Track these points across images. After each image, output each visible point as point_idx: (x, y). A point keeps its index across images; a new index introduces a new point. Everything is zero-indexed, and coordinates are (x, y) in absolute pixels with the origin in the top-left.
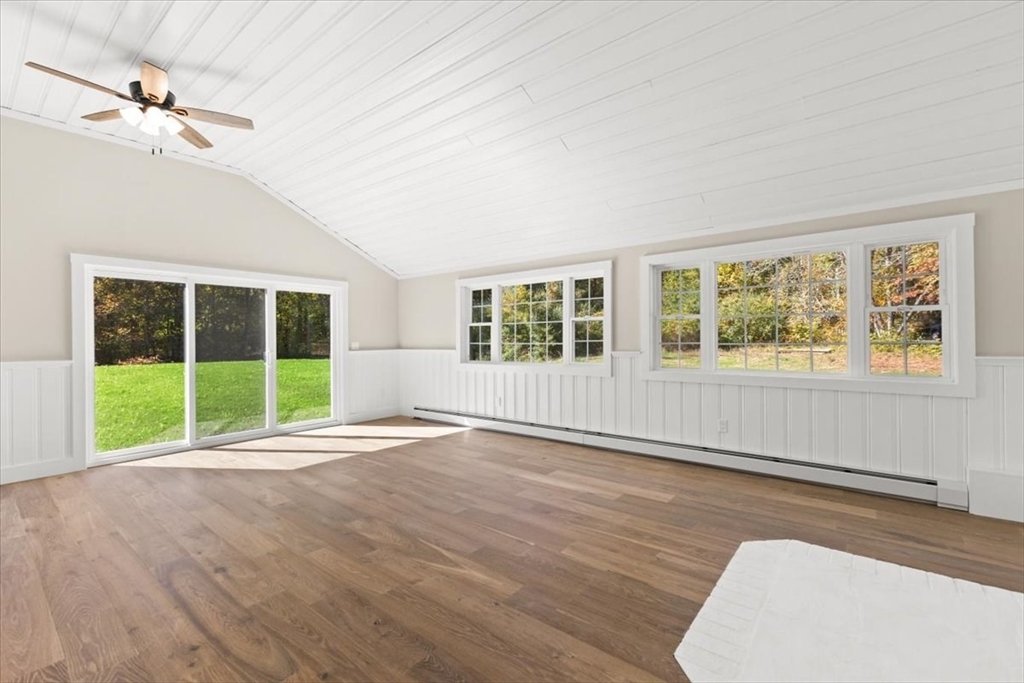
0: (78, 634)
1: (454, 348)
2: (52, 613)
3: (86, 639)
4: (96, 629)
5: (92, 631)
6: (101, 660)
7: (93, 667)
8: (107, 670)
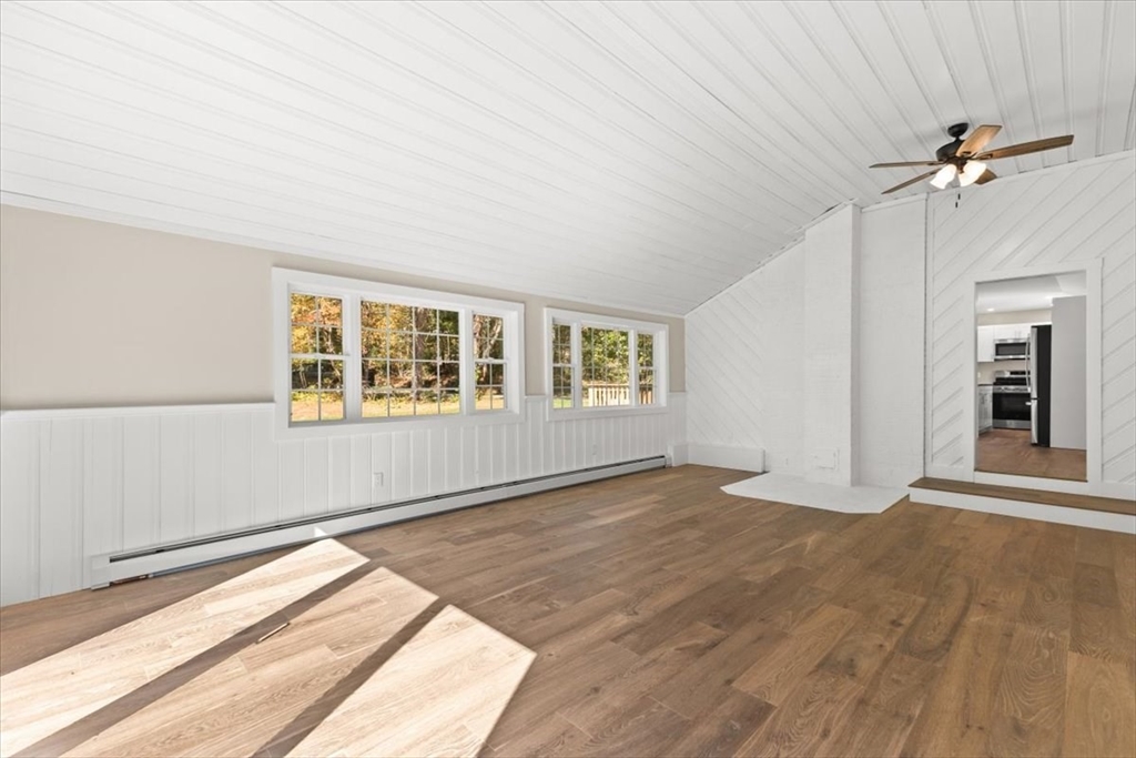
0: (1050, 659)
1: (271, 400)
2: (1064, 693)
3: (1046, 653)
4: (1034, 654)
5: (1038, 655)
6: (1044, 635)
7: (1051, 635)
8: (1044, 628)
